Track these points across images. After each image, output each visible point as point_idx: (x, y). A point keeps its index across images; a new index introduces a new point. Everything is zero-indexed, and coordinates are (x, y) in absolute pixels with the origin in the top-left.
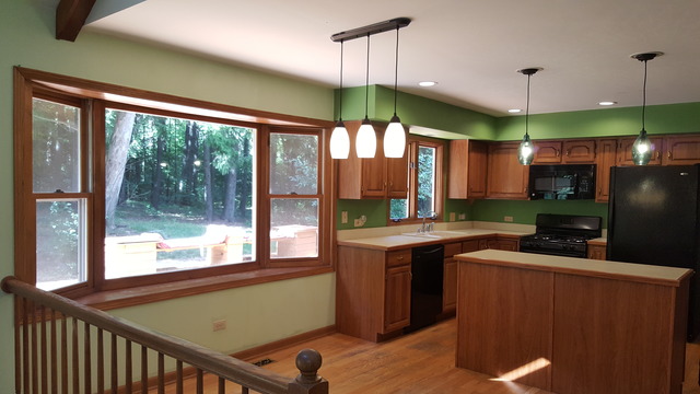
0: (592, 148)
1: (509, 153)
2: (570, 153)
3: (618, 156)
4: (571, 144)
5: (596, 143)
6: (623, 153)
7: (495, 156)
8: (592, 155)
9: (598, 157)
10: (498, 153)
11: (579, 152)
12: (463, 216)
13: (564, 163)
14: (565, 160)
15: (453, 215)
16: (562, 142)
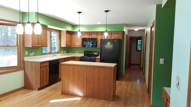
0: (96, 34)
2: (91, 35)
4: (92, 33)
5: (97, 33)
6: (103, 36)
7: (73, 35)
8: (96, 36)
9: (98, 36)
11: (93, 35)
12: (65, 52)
13: (90, 38)
14: (90, 37)
15: (62, 52)
16: (89, 33)
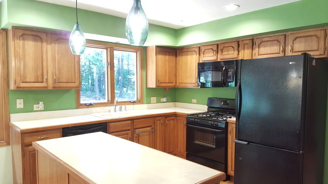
0: (236, 47)
1: (187, 55)
2: (222, 52)
3: (254, 52)
4: (223, 46)
5: (238, 43)
6: (257, 49)
7: (180, 57)
8: (236, 52)
9: (240, 53)
10: (182, 55)
11: (228, 51)
12: (164, 100)
13: (219, 60)
14: (220, 57)
15: (154, 99)
16: (218, 46)
